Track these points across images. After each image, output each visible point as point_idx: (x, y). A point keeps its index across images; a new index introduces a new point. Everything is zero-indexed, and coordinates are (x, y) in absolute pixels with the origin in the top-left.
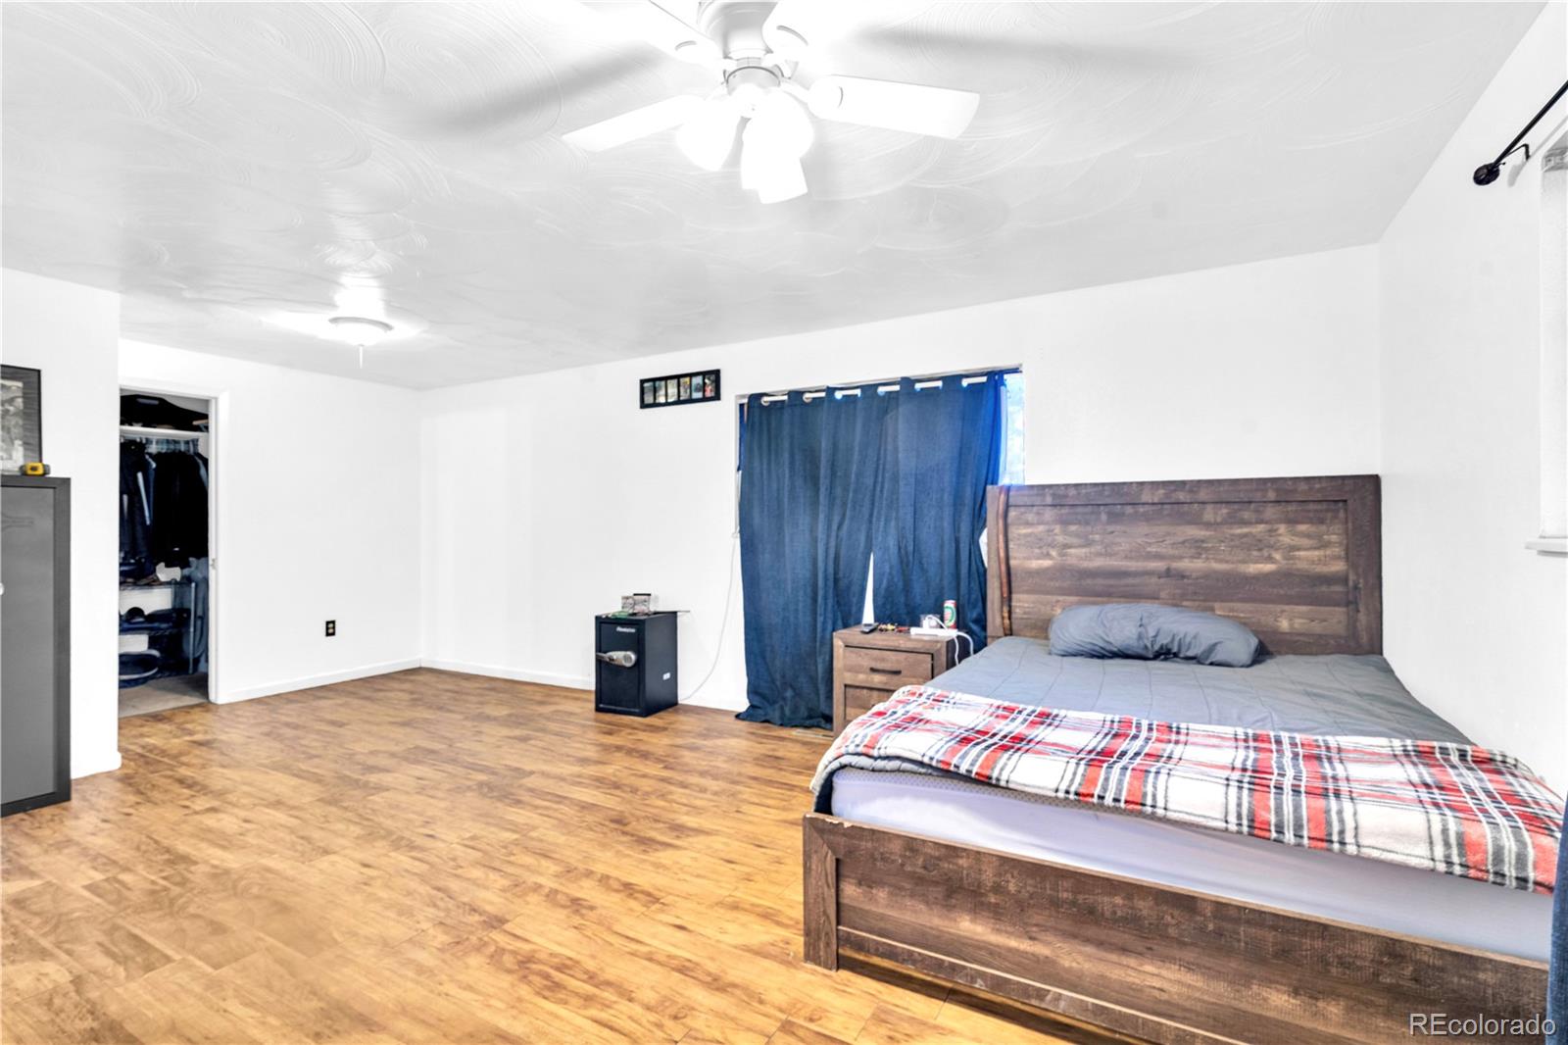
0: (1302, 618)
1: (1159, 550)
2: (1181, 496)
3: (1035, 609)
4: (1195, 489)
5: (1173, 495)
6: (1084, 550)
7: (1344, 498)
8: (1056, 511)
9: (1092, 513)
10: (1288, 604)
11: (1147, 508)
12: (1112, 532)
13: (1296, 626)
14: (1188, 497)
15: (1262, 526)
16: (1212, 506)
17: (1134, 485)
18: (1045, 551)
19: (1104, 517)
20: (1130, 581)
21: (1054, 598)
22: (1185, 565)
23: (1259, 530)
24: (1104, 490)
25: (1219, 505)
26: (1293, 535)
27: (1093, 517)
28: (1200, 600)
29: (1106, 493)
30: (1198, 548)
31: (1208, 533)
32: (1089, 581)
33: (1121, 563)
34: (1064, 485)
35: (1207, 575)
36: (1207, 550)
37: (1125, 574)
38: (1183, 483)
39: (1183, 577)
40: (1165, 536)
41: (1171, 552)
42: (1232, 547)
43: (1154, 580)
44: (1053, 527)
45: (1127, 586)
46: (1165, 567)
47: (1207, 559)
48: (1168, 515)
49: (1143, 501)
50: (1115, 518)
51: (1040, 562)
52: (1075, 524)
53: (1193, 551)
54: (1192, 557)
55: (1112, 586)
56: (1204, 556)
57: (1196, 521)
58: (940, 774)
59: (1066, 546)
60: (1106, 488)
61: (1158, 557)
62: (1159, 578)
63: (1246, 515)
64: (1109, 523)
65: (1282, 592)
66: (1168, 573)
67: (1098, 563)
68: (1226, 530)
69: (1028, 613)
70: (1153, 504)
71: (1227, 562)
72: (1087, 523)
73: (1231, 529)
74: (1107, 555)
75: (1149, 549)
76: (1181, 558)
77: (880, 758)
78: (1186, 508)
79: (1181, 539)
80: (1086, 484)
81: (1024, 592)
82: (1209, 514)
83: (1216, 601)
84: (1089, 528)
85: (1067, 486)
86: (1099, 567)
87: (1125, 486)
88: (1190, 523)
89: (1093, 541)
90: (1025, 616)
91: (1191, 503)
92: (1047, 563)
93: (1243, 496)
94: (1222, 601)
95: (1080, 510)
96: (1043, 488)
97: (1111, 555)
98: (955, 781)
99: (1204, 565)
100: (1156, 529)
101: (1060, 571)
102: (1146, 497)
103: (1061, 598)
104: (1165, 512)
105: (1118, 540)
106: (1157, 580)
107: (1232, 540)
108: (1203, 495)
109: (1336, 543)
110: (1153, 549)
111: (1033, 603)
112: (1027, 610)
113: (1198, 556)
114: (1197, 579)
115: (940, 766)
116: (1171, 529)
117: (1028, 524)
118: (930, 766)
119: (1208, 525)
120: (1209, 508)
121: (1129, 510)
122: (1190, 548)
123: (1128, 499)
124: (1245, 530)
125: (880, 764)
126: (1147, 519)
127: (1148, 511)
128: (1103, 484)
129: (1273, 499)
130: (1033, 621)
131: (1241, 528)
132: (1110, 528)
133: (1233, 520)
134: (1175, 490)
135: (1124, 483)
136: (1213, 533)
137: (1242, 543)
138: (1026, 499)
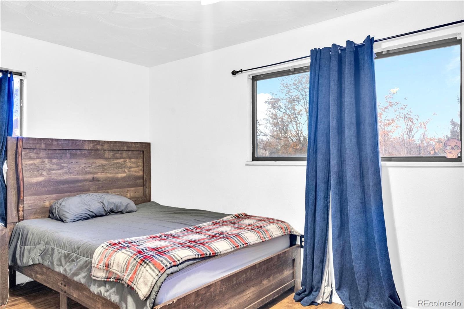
0: (133, 192)
1: (90, 170)
2: (99, 147)
3: (35, 203)
4: (103, 145)
5: (96, 146)
6: (59, 171)
7: (143, 150)
8: (46, 152)
9: (63, 153)
10: (129, 188)
11: (86, 152)
12: (72, 162)
13: (132, 195)
14: (101, 148)
15: (122, 159)
16: (108, 151)
17: (82, 141)
18: (40, 173)
19: (68, 155)
20: (79, 184)
21: (45, 196)
22: (100, 175)
23: (121, 161)
24: (69, 143)
25: (110, 151)
26: (131, 163)
27: (64, 155)
28: (104, 190)
29: (70, 144)
30: (103, 168)
31: (106, 162)
32: (62, 186)
33: (75, 176)
34: (51, 139)
35: (106, 179)
36: (106, 169)
37: (77, 181)
38: (99, 142)
39: (98, 181)
40: (91, 164)
41: (94, 170)
42: (114, 168)
43: (88, 183)
44: (44, 160)
45: (77, 187)
46: (92, 177)
47: (106, 173)
48: (93, 155)
49: (85, 149)
50: (73, 156)
51: (38, 178)
52: (56, 159)
53: (102, 170)
54: (101, 172)
55: (71, 187)
56: (105, 172)
57: (102, 157)
58: (201, 260)
59: (51, 170)
60: (70, 142)
61: (89, 173)
62: (90, 182)
63: (118, 155)
64: (70, 158)
65: (128, 183)
66: (93, 179)
67: (66, 177)
68: (112, 161)
69: (31, 206)
70: (88, 150)
71: (112, 173)
72: (61, 158)
73: (113, 160)
74: (70, 173)
75: (86, 170)
76: (98, 173)
77: (180, 264)
78: (99, 152)
79: (98, 165)
80: (61, 139)
81: (28, 195)
82: (107, 155)
83: (109, 189)
84: (62, 161)
85: (52, 140)
86: (66, 179)
87: (78, 142)
88: (100, 158)
89: (64, 167)
90: (29, 208)
91: (101, 150)
92: (41, 179)
93: (118, 148)
94: (111, 189)
95: (58, 152)
96: (40, 140)
97: (71, 173)
98: (212, 258)
99: (105, 175)
100: (89, 161)
101: (48, 182)
102: (86, 147)
103: (48, 196)
104: (92, 154)
105: (74, 166)
106: (89, 183)
107: (114, 165)
108: (106, 147)
109: (141, 165)
110: (87, 170)
111: (34, 200)
112: (31, 204)
113: (103, 172)
114: (103, 181)
115: (202, 256)
116: (95, 161)
117: (31, 158)
118: (198, 258)
119: (106, 159)
120: (107, 152)
121: (79, 152)
122: (101, 169)
123: (79, 148)
124: (118, 161)
125: (181, 267)
126: (85, 156)
127: (86, 153)
128: (69, 140)
129: (126, 150)
130: (35, 210)
131: (117, 160)
132: (71, 160)
133: (114, 157)
134: (97, 145)
135: (78, 140)
136: (108, 162)
137: (117, 166)
138: (31, 145)
